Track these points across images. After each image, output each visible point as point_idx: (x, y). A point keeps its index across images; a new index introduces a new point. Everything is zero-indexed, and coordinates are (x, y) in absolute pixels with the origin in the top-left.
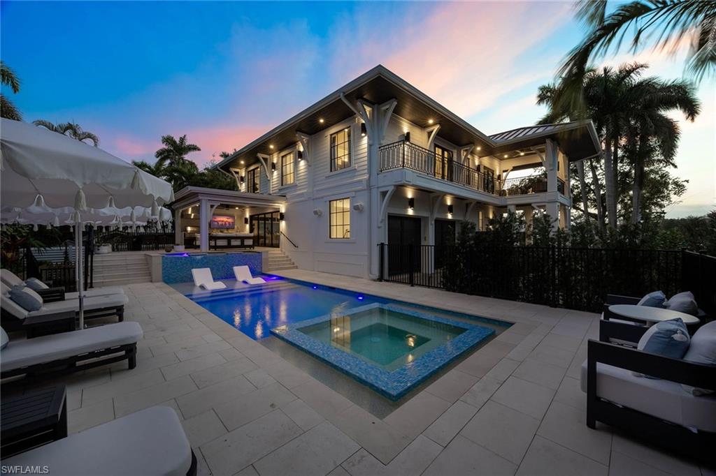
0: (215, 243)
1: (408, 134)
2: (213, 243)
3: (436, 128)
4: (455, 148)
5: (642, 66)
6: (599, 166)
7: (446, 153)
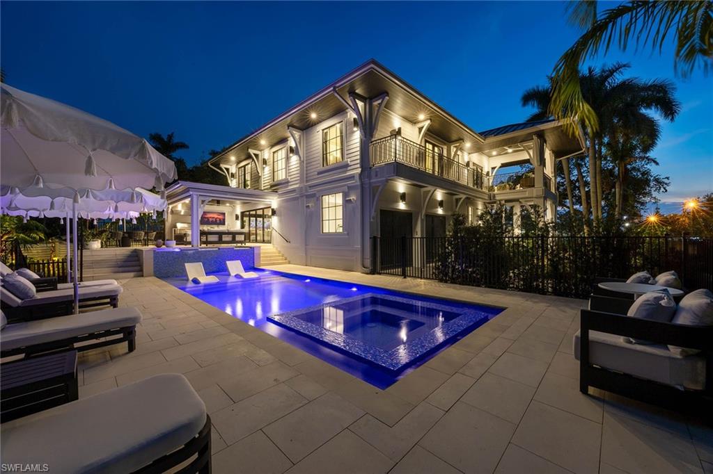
0: (207, 238)
1: (400, 129)
2: (204, 239)
3: (427, 123)
4: (445, 144)
5: (624, 66)
6: (583, 163)
7: (436, 149)
